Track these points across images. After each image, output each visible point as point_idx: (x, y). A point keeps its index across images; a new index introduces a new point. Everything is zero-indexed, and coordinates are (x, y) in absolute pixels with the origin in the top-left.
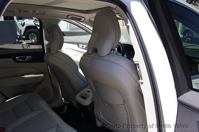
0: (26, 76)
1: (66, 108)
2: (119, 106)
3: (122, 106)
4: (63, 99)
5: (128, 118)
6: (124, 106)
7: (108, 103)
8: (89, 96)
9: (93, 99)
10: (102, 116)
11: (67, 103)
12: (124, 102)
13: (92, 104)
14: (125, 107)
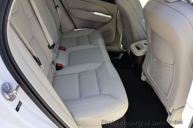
0: (96, 13)
1: (122, 55)
2: (168, 65)
3: (171, 66)
4: (122, 46)
5: (172, 81)
6: (172, 66)
7: (157, 59)
8: (144, 48)
9: (146, 52)
10: (148, 72)
11: (124, 50)
12: (175, 62)
13: (144, 57)
14: (173, 68)
